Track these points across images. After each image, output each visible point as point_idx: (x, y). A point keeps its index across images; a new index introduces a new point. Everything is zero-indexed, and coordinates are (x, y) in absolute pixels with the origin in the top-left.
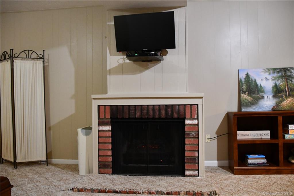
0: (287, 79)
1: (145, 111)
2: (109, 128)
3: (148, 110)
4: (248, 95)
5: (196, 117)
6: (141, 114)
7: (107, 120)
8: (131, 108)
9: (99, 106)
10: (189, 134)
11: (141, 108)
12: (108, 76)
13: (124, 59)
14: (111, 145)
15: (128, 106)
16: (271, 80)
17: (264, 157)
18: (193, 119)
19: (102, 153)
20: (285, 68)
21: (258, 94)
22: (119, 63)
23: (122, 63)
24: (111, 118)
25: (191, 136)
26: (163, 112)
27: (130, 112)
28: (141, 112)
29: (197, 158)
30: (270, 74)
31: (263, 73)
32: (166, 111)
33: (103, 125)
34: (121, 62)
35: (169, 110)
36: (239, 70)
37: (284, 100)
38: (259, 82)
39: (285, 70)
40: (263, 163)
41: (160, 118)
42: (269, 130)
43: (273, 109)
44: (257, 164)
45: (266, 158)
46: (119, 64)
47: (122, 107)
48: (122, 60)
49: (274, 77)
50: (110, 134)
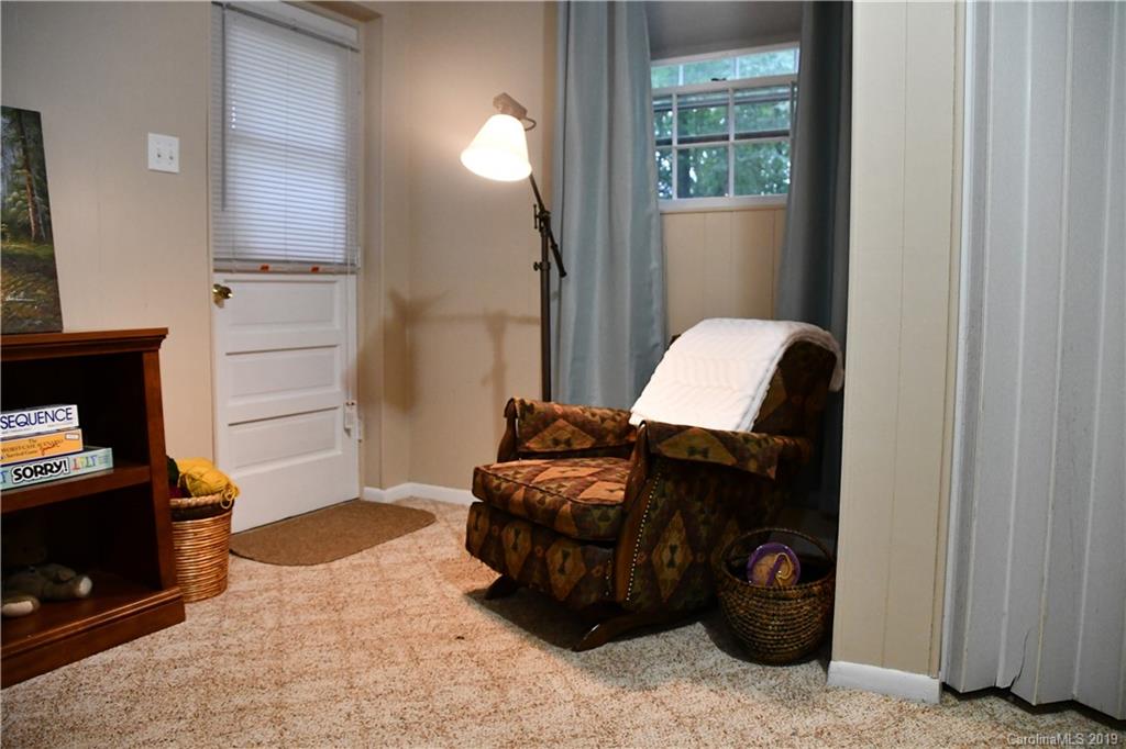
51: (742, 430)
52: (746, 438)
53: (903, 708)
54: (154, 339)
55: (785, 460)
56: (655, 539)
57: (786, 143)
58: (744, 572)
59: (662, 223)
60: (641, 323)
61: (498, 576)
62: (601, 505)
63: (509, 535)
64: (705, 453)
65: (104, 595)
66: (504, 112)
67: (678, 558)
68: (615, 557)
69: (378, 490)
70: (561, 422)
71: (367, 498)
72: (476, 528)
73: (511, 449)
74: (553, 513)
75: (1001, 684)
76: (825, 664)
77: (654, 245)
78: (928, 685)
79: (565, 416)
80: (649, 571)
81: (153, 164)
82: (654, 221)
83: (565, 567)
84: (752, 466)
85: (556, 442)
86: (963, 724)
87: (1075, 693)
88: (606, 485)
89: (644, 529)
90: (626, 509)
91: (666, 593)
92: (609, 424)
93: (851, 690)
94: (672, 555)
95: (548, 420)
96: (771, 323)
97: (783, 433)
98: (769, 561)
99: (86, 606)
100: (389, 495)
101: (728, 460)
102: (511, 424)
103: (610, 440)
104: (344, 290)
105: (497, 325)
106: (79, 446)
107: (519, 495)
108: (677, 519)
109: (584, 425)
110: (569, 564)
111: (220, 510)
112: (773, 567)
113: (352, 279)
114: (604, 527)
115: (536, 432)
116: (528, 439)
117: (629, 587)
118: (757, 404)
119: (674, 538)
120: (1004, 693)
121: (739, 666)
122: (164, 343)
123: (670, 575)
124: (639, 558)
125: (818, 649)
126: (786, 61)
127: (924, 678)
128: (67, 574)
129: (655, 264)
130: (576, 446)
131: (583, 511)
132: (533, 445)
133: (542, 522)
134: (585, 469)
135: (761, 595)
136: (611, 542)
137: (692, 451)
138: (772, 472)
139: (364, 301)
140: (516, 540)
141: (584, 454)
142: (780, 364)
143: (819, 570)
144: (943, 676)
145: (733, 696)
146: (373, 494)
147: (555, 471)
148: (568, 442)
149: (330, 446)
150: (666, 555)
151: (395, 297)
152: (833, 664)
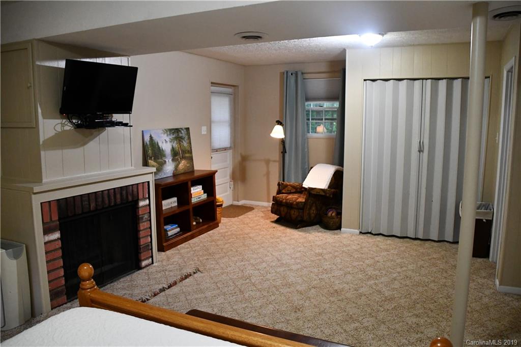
0: (180, 141)
1: (100, 200)
2: (57, 235)
3: (103, 198)
4: (154, 161)
5: (147, 196)
6: (96, 205)
7: (54, 224)
8: (84, 199)
9: (41, 203)
10: (142, 218)
11: (96, 196)
12: (42, 153)
13: (63, 125)
14: (62, 259)
15: (79, 197)
16: (169, 142)
17: (177, 225)
18: (144, 199)
19: (54, 275)
20: (177, 129)
21: (161, 159)
22: (56, 130)
23: (60, 131)
24: (59, 219)
25: (144, 220)
26: (118, 196)
27: (84, 203)
28: (96, 201)
29: (150, 244)
30: (167, 136)
31: (163, 135)
32: (121, 194)
33: (50, 233)
34: (59, 128)
35: (124, 192)
36: (143, 131)
37: (179, 163)
38: (160, 144)
39: (177, 131)
40: (178, 233)
41: (116, 205)
42: (175, 197)
43: (173, 174)
44: (175, 234)
45: (179, 227)
46: (56, 132)
47: (72, 198)
48: (60, 125)
49: (170, 139)
50: (59, 243)
51: (326, 188)
52: (327, 190)
53: (353, 235)
54: (214, 173)
55: (334, 194)
56: (310, 208)
57: (336, 121)
58: (327, 214)
59: (308, 141)
60: (303, 163)
61: (278, 217)
62: (301, 202)
63: (282, 209)
64: (319, 193)
65: (204, 223)
66: (278, 124)
67: (314, 212)
68: (303, 212)
69: (237, 202)
70: (289, 186)
71: (234, 204)
72: (274, 208)
73: (279, 192)
74: (292, 204)
75: (370, 231)
76: (340, 230)
77: (306, 145)
78: (357, 231)
79: (290, 185)
80: (309, 214)
81: (203, 133)
82: (306, 141)
83: (294, 214)
84: (328, 195)
85: (288, 190)
86: (362, 237)
87: (381, 232)
88: (301, 199)
89: (308, 207)
90: (305, 203)
91: (312, 218)
92: (298, 187)
93: (345, 233)
94: (313, 211)
95: (287, 186)
96: (332, 166)
97: (334, 188)
98: (331, 212)
99: (201, 224)
100: (241, 203)
101: (323, 194)
102: (279, 187)
103: (299, 190)
104: (229, 154)
105: (268, 162)
106: (203, 193)
107: (284, 201)
108: (314, 205)
109: (293, 187)
110: (295, 213)
111: (221, 205)
112: (332, 213)
113: (231, 150)
114: (301, 206)
115: (284, 188)
116: (282, 190)
117: (306, 218)
118: (329, 183)
119: (314, 208)
120: (370, 233)
121: (325, 230)
122: (216, 173)
123: (313, 215)
124: (308, 212)
125: (339, 227)
126: (336, 105)
127: (356, 230)
128: (198, 218)
129: (306, 150)
130: (292, 191)
131: (298, 203)
132: (283, 191)
133: (290, 206)
134: (296, 196)
135: (329, 218)
136: (303, 209)
137: (317, 192)
138: (331, 196)
139: (234, 157)
140: (283, 210)
141: (293, 193)
142: (334, 175)
143: (339, 214)
144: (360, 230)
145: (324, 234)
146: (236, 203)
147: (290, 196)
148: (290, 191)
149: (226, 192)
150: (312, 211)
151: (241, 154)
152: (342, 229)
